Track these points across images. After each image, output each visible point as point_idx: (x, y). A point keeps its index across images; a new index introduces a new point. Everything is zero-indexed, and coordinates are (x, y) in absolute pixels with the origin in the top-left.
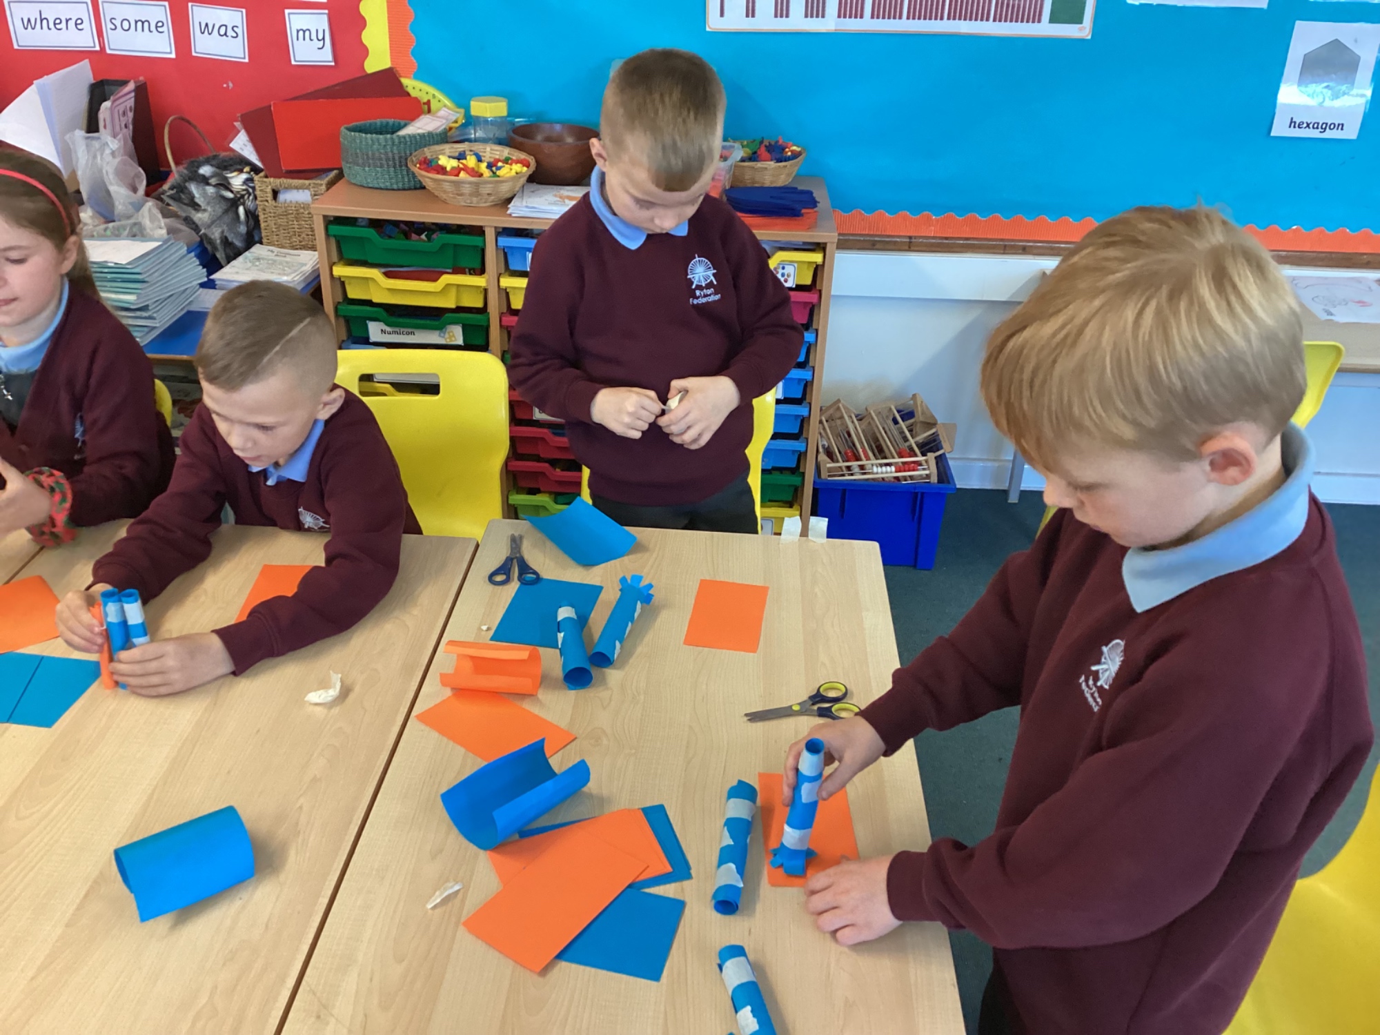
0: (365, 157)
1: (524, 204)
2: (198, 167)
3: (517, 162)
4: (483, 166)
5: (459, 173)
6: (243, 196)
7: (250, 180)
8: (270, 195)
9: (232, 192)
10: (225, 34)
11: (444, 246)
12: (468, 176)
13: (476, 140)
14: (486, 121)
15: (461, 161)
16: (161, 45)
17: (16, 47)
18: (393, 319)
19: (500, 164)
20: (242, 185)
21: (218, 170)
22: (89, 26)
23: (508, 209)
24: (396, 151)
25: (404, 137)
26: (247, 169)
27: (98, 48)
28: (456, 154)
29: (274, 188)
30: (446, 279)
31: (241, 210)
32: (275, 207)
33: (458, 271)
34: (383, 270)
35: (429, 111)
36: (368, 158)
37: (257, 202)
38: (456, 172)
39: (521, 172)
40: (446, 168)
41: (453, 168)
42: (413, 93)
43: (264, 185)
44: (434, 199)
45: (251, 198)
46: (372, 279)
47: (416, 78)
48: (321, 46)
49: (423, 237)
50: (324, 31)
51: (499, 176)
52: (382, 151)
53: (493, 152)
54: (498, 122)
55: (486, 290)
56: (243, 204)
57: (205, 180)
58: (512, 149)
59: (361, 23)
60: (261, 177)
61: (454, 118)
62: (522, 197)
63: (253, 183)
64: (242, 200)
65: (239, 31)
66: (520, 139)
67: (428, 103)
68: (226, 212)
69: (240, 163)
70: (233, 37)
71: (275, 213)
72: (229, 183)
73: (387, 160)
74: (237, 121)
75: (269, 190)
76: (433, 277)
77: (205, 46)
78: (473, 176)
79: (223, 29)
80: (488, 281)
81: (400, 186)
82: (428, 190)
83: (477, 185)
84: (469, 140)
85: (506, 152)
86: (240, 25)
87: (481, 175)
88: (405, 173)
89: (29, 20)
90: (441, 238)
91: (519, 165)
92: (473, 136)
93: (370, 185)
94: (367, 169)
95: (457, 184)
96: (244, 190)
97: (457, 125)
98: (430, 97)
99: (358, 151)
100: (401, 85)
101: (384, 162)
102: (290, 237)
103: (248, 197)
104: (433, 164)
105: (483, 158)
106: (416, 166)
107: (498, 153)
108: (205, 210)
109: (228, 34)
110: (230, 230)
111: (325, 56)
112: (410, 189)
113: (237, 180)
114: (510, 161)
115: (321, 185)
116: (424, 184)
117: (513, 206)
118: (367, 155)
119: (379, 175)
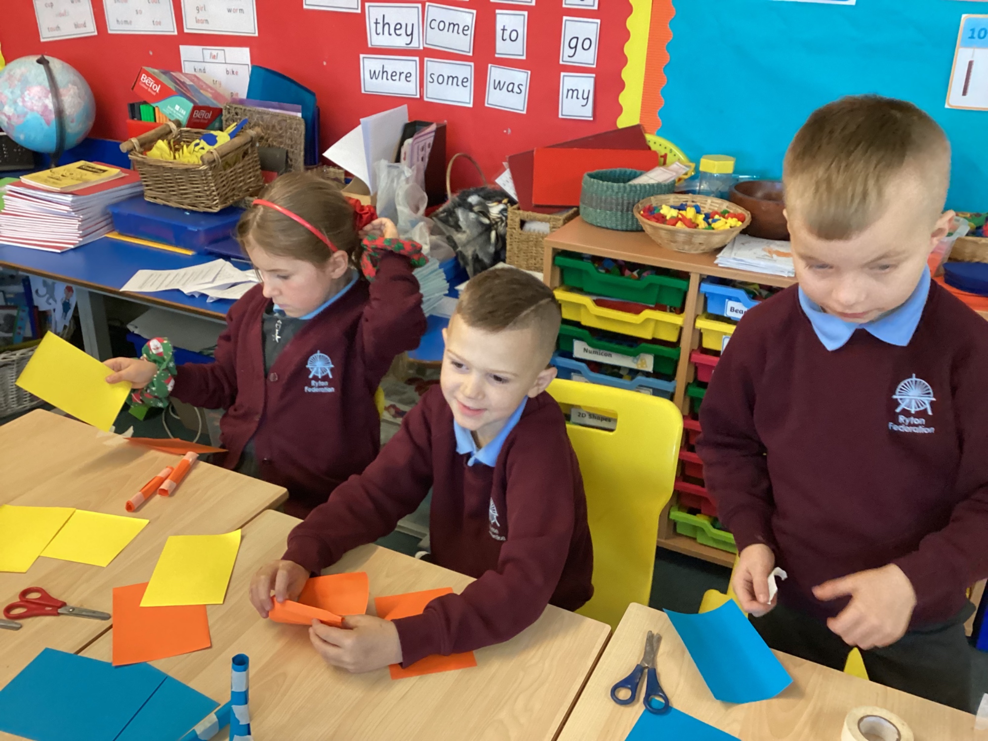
0: (599, 201)
1: (733, 255)
2: (468, 196)
3: (734, 216)
4: (702, 217)
5: (677, 223)
6: (497, 223)
7: (505, 210)
8: (518, 225)
9: (489, 218)
10: (512, 91)
11: (651, 286)
12: (684, 226)
13: (699, 193)
14: (711, 175)
15: (681, 212)
16: (463, 97)
17: (363, 92)
18: (595, 342)
19: (717, 217)
20: (499, 214)
21: (482, 200)
22: (414, 79)
23: (716, 258)
24: (626, 198)
25: (635, 186)
26: (505, 201)
27: (418, 96)
28: (678, 204)
29: (522, 219)
30: (647, 314)
31: (493, 234)
32: (520, 234)
33: (660, 307)
34: (595, 298)
35: (664, 163)
36: (601, 201)
37: (508, 229)
38: (674, 221)
39: (735, 227)
40: (666, 217)
41: (672, 218)
42: (654, 147)
43: (515, 215)
44: (650, 242)
45: (503, 224)
46: (585, 306)
47: (659, 135)
48: (584, 104)
49: (635, 273)
50: (589, 91)
51: (713, 229)
52: (614, 197)
53: (713, 204)
54: (724, 178)
55: (681, 329)
56: (496, 230)
57: (470, 207)
58: (731, 203)
59: (621, 85)
60: (514, 209)
61: (684, 172)
62: (732, 248)
63: (507, 213)
64: (495, 226)
65: (523, 88)
66: (740, 195)
67: (665, 156)
68: (480, 234)
69: (499, 195)
70: (517, 93)
71: (519, 239)
72: (488, 212)
73: (617, 205)
74: (505, 161)
75: (518, 220)
76: (637, 312)
77: (496, 99)
78: (689, 227)
79: (511, 86)
80: (684, 321)
81: (624, 227)
82: (647, 235)
83: (691, 235)
84: (693, 192)
85: (725, 205)
86: (524, 84)
87: (696, 226)
88: (630, 216)
89: (375, 72)
90: (650, 278)
91: (735, 220)
92: (698, 188)
93: (599, 225)
94: (598, 211)
95: (673, 232)
96: (498, 218)
97: (686, 177)
98: (667, 151)
99: (594, 195)
100: (644, 139)
101: (614, 206)
102: (528, 260)
103: (501, 224)
104: (655, 212)
105: (702, 209)
106: (639, 213)
107: (718, 206)
108: (464, 232)
109: (514, 91)
110: (481, 248)
111: (587, 113)
112: (632, 231)
113: (495, 209)
114: (726, 215)
115: (560, 220)
116: (644, 229)
117: (721, 257)
118: (601, 199)
119: (607, 217)
